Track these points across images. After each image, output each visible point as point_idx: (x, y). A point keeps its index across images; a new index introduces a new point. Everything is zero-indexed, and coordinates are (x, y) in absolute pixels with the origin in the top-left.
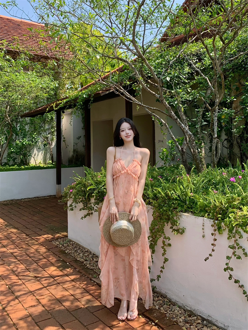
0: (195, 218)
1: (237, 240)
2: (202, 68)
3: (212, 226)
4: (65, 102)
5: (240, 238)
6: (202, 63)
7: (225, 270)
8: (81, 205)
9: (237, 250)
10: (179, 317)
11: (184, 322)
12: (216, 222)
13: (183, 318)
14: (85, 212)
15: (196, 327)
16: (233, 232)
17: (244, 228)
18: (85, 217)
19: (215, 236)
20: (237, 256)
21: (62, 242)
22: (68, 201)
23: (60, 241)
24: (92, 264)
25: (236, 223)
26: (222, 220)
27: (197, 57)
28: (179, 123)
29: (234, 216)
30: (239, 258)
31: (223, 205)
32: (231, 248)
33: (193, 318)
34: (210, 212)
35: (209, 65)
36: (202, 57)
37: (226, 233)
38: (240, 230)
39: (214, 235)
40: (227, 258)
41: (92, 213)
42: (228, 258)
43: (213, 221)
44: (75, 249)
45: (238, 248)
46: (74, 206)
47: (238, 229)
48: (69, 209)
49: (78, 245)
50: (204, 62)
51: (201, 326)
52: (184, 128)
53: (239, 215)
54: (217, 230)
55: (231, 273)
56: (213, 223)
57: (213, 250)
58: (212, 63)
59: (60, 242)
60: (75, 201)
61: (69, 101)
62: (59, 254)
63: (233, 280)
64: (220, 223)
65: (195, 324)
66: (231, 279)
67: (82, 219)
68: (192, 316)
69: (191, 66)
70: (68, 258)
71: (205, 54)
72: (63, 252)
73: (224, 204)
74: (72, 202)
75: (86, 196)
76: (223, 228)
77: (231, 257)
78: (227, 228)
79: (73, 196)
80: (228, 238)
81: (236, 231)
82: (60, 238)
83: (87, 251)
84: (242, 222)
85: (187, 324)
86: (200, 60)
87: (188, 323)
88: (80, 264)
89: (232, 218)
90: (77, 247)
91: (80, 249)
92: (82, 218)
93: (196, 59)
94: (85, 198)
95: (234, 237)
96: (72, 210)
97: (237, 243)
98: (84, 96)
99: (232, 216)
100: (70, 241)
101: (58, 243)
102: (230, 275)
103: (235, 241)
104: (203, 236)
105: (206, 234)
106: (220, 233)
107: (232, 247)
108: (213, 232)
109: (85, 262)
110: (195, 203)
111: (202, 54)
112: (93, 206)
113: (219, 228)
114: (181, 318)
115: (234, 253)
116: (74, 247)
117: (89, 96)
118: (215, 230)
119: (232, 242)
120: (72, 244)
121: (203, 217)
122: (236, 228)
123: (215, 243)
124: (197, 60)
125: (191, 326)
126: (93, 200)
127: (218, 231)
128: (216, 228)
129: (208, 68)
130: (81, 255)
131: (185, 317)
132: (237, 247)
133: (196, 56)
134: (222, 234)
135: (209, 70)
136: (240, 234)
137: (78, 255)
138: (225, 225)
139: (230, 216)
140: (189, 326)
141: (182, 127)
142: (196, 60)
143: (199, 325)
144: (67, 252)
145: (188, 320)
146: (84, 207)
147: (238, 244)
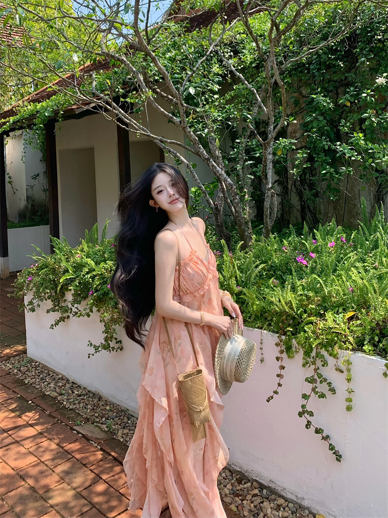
0: (248, 330)
1: (318, 368)
2: (240, 68)
3: (277, 345)
4: (12, 122)
5: (323, 366)
6: (240, 59)
7: (300, 414)
8: (49, 304)
9: (318, 384)
10: (222, 486)
11: (232, 496)
12: (283, 337)
13: (229, 486)
14: (57, 315)
15: (252, 502)
16: (312, 356)
17: (330, 349)
18: (57, 324)
19: (282, 361)
20: (319, 394)
21: (16, 365)
22: (24, 295)
23: (13, 362)
24: (72, 400)
25: (318, 341)
26: (293, 335)
27: (231, 47)
28: (213, 165)
29: (312, 328)
30: (322, 396)
31: (294, 311)
32: (309, 382)
33: (245, 486)
34: (272, 320)
35: (251, 63)
36: (239, 48)
37: (299, 357)
38: (323, 352)
39: (280, 360)
40: (303, 398)
41: (68, 317)
42: (305, 397)
43: (278, 337)
44: (41, 376)
45: (321, 382)
46: (36, 304)
47: (319, 350)
48: (28, 309)
49: (44, 367)
50: (243, 57)
51: (259, 501)
52: (220, 174)
53: (320, 328)
54: (285, 351)
55: (310, 418)
56: (278, 340)
57: (280, 385)
58: (255, 59)
59: (13, 364)
60: (38, 295)
61: (18, 121)
62: (14, 386)
63: (312, 429)
64: (289, 340)
65: (249, 497)
66: (310, 428)
67: (53, 329)
68: (243, 482)
69: (222, 63)
70: (29, 392)
71: (243, 44)
72: (20, 383)
73: (295, 309)
74: (33, 297)
75: (56, 288)
76: (294, 349)
77: (310, 396)
78: (301, 349)
79: (34, 288)
80: (304, 365)
81: (318, 354)
82: (14, 357)
83: (62, 379)
84: (327, 339)
85: (237, 498)
86: (236, 53)
87: (238, 496)
88: (51, 401)
89: (310, 334)
90: (44, 371)
91: (49, 375)
92: (52, 327)
93: (229, 50)
94: (56, 292)
95: (314, 363)
96: (33, 310)
97: (318, 374)
98: (46, 114)
99: (309, 328)
100: (31, 361)
101: (11, 367)
102: (308, 421)
103: (316, 370)
104: (262, 361)
105: (265, 356)
106: (289, 357)
107: (311, 380)
108: (279, 355)
109: (59, 398)
110: (245, 304)
111: (238, 43)
112: (70, 306)
113: (289, 349)
114: (226, 486)
115: (314, 390)
116: (39, 371)
117: (56, 113)
118: (282, 352)
119: (310, 372)
120: (35, 366)
121: (261, 328)
122: (317, 348)
123: (283, 372)
124: (232, 54)
125: (244, 502)
126: (69, 296)
127: (287, 352)
128: (283, 348)
129: (249, 67)
130: (52, 385)
131: (232, 485)
132: (319, 380)
133: (229, 46)
134: (293, 357)
135: (251, 70)
136: (324, 358)
137: (47, 385)
138: (298, 343)
139: (306, 329)
140: (240, 501)
141: (218, 171)
142: (229, 54)
143: (256, 498)
144: (26, 382)
145: (238, 490)
146: (55, 307)
147: (320, 376)
